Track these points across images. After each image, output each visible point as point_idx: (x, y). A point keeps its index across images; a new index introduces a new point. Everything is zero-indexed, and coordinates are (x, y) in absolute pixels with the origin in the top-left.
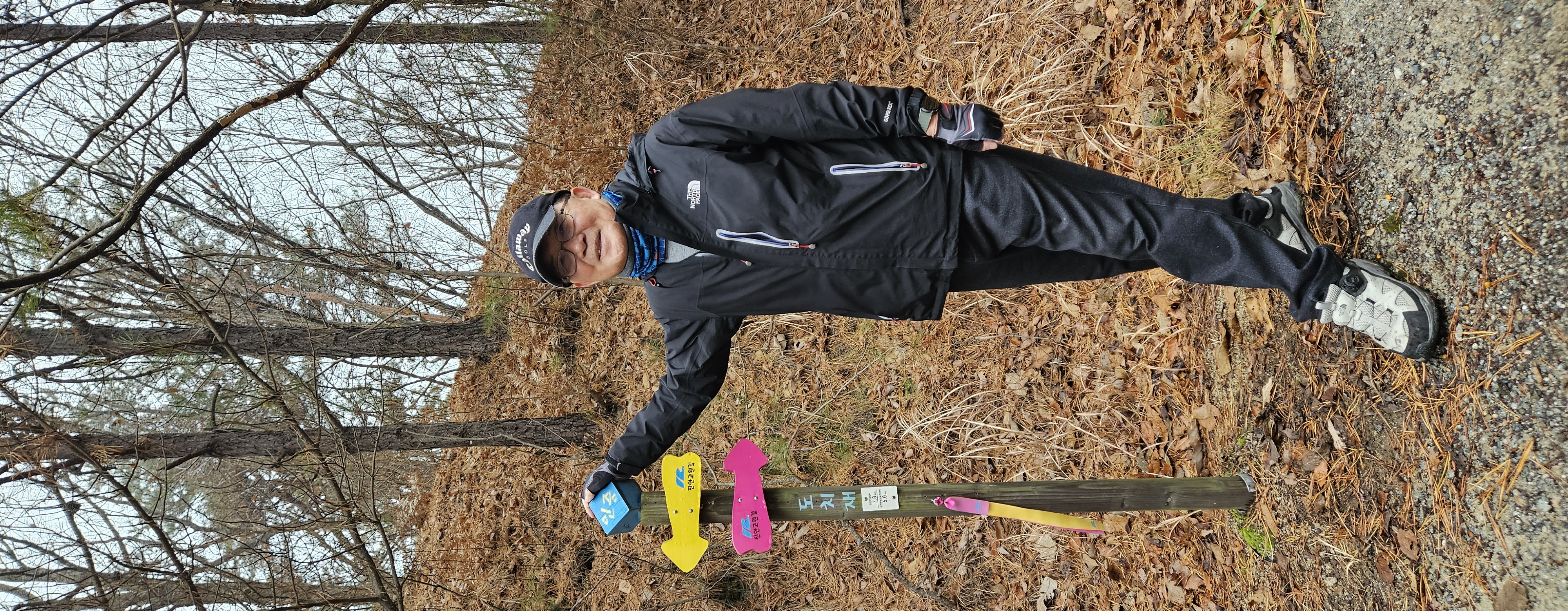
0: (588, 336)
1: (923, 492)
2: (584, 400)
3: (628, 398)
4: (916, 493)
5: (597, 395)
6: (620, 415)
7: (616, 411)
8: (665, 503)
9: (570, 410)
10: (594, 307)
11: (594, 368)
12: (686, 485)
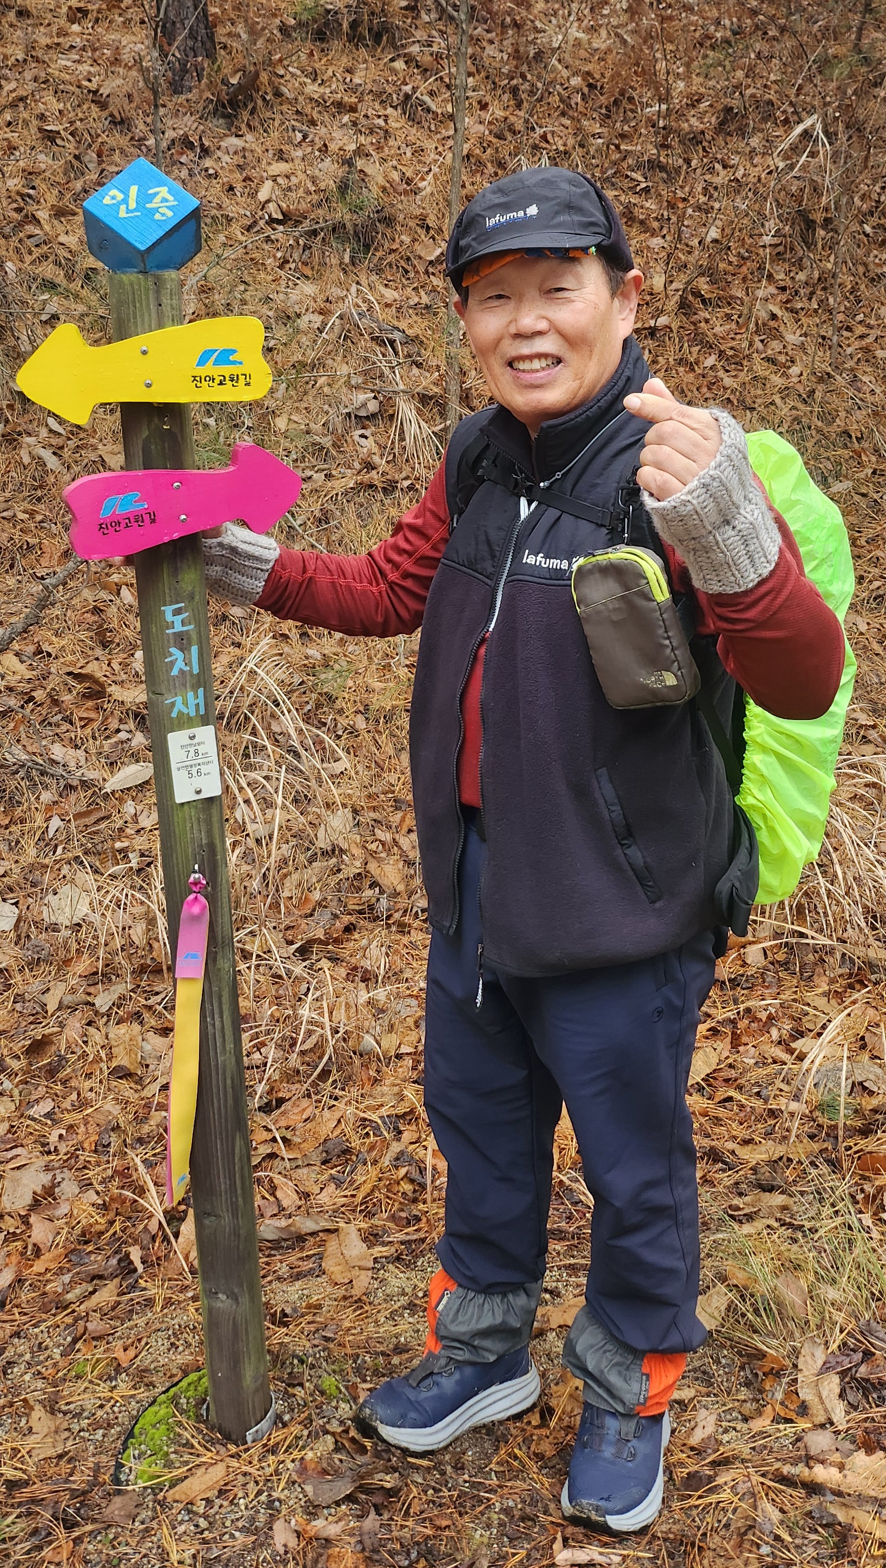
0: (345, 61)
1: (211, 847)
2: (240, 60)
3: (249, 137)
4: (210, 832)
5: (250, 84)
6: (218, 125)
7: (224, 116)
8: (160, 326)
9: (221, 32)
10: (394, 71)
11: (293, 75)
12: (203, 371)
